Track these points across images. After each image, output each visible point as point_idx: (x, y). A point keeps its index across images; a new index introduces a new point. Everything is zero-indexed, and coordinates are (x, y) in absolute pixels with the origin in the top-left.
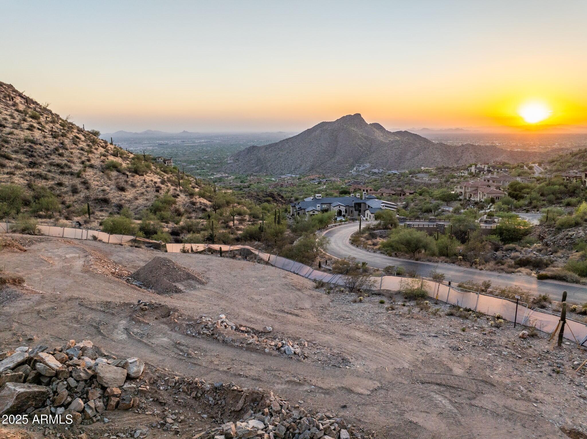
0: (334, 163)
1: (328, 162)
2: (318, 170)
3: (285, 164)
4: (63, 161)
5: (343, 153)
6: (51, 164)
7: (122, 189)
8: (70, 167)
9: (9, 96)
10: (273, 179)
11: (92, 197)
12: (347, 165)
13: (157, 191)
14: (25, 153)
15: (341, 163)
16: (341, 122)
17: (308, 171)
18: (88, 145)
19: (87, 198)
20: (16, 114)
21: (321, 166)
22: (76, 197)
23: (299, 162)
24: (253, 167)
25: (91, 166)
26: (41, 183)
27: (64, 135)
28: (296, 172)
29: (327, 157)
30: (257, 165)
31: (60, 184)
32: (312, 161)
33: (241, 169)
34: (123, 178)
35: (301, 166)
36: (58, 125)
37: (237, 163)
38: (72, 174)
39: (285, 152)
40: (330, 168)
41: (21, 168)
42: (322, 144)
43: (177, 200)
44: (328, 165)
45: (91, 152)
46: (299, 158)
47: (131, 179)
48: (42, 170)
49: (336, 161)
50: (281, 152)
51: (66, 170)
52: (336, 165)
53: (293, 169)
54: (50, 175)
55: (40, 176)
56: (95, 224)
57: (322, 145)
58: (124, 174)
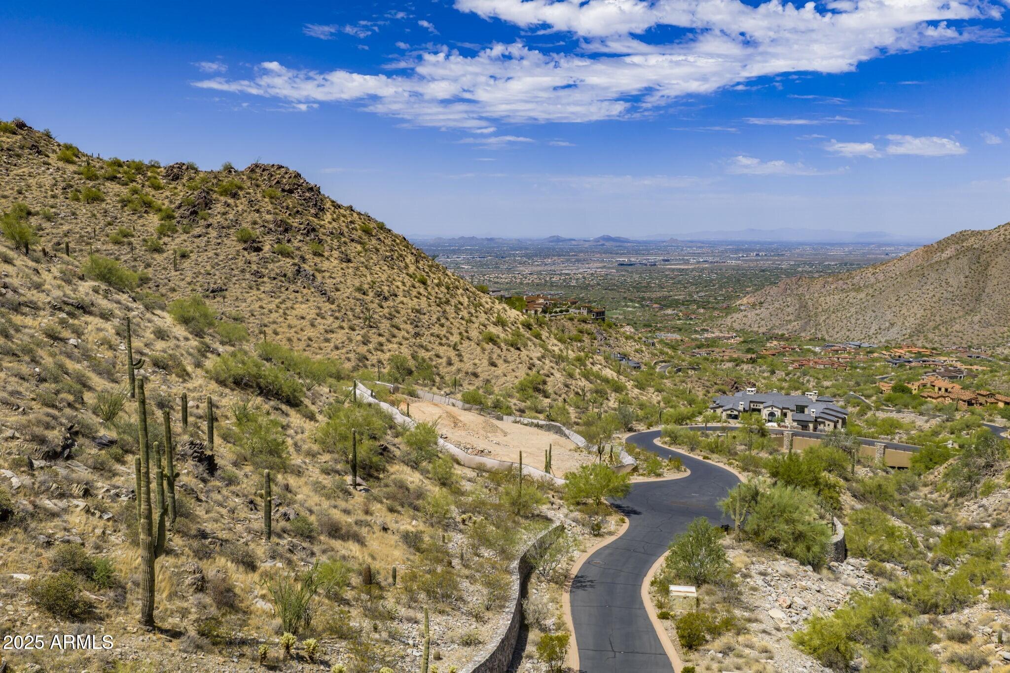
0: (972, 322)
1: (958, 321)
2: (931, 336)
3: (858, 319)
4: (443, 332)
5: (1000, 302)
6: (432, 335)
7: (493, 364)
8: (448, 339)
9: (401, 256)
10: (817, 349)
11: (464, 370)
12: (1006, 329)
13: (530, 369)
14: (411, 324)
15: (989, 324)
16: (1007, 233)
17: (907, 336)
18: (469, 313)
19: (459, 370)
20: (407, 279)
21: (941, 327)
22: (449, 369)
23: (889, 316)
24: (790, 321)
25: (468, 338)
26: (422, 353)
27: (448, 302)
28: (879, 336)
29: (957, 308)
30: (798, 317)
31: (438, 356)
32: (918, 316)
33: (763, 322)
34: (497, 351)
35: (892, 325)
36: (443, 289)
37: (757, 312)
38: (449, 346)
39: (862, 295)
40: (960, 334)
41: (407, 339)
42: (951, 280)
43: (548, 379)
44: (957, 327)
45: (471, 321)
46: (889, 307)
47: (503, 354)
48: (423, 341)
49: (976, 319)
50: (854, 294)
51: (444, 341)
52: (976, 327)
53: (872, 331)
54: (430, 346)
55: (422, 346)
56: (459, 396)
57: (947, 283)
58: (499, 347)
